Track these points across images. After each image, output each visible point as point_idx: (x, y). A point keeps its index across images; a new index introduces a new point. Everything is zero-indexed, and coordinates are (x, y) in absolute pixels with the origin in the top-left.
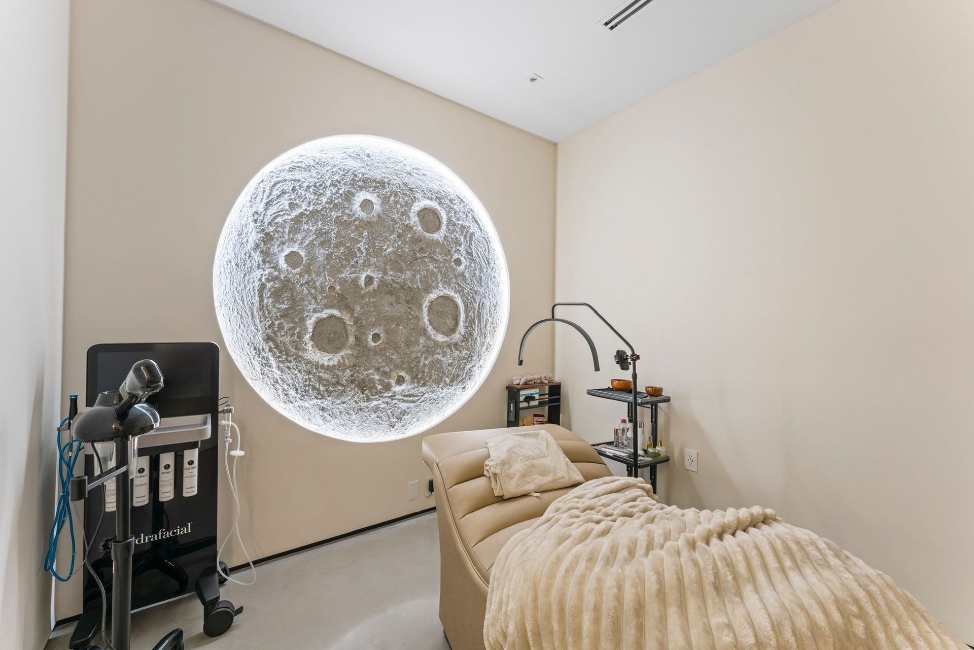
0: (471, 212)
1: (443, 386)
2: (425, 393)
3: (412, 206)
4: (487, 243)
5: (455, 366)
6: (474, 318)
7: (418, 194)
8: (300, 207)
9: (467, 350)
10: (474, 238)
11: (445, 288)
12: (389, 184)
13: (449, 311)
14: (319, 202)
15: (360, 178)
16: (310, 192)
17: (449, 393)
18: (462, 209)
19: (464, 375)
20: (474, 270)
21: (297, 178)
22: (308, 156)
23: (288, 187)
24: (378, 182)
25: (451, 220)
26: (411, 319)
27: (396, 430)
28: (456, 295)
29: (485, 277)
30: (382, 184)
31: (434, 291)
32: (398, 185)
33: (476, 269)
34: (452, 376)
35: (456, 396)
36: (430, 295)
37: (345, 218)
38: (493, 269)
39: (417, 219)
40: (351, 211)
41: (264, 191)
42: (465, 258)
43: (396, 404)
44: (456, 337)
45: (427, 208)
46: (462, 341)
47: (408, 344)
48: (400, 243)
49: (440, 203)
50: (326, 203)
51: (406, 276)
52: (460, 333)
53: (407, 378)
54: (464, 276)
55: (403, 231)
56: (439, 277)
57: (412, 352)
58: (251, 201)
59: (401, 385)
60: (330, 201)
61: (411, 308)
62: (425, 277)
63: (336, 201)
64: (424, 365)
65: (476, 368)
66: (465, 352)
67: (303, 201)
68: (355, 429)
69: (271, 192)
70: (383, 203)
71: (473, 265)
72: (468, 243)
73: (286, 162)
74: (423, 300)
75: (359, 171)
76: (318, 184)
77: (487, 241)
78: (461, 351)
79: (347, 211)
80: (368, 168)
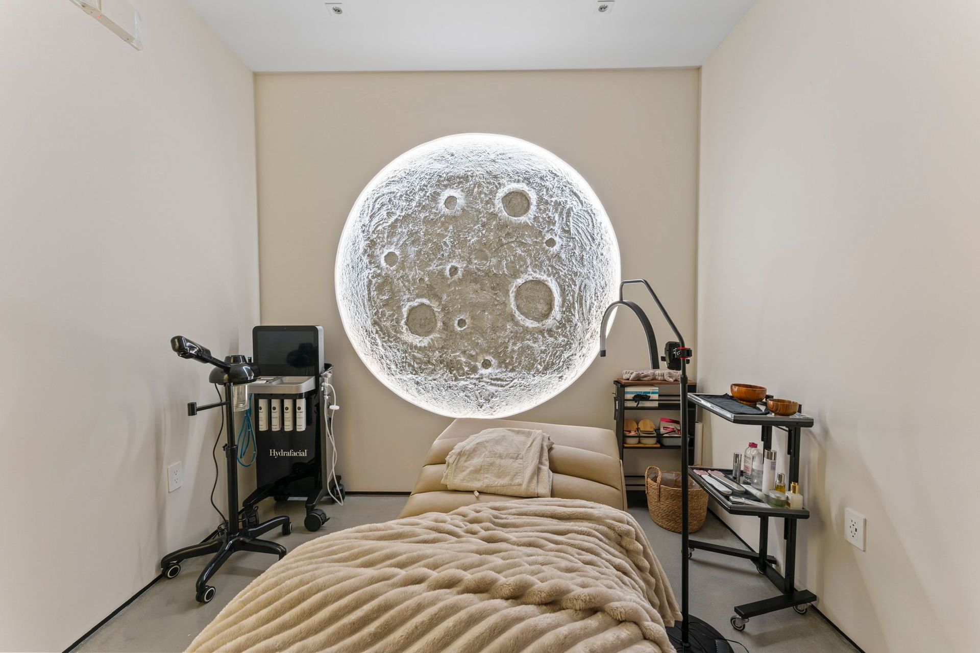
0: (568, 185)
1: (535, 373)
2: (514, 379)
3: (497, 192)
4: (591, 216)
5: (549, 353)
6: (574, 303)
7: (503, 180)
8: (395, 214)
9: (564, 336)
10: (572, 213)
11: (535, 272)
12: (472, 177)
13: (540, 296)
14: (410, 207)
15: (445, 178)
16: (402, 200)
17: (543, 381)
18: (556, 184)
19: (561, 364)
20: (572, 249)
21: (392, 190)
22: (400, 170)
23: (385, 199)
24: (462, 178)
25: (542, 199)
26: (497, 305)
27: (484, 410)
28: (549, 279)
29: (588, 256)
30: (466, 178)
31: (522, 276)
32: (482, 176)
33: (575, 248)
34: (546, 364)
35: (551, 385)
36: (518, 280)
37: (432, 217)
38: (599, 245)
39: (501, 205)
40: (437, 210)
41: (369, 207)
42: (560, 237)
43: (484, 386)
44: (550, 322)
45: (513, 192)
46: (558, 328)
47: (494, 329)
48: (484, 232)
49: (529, 184)
50: (415, 207)
51: (491, 263)
52: (555, 319)
53: (494, 362)
54: (560, 258)
55: (488, 219)
56: (529, 261)
57: (499, 337)
58: (360, 217)
59: (487, 368)
60: (419, 204)
61: (496, 294)
62: (512, 262)
63: (424, 203)
64: (513, 351)
65: (577, 357)
66: (561, 339)
67: (397, 209)
68: (445, 403)
69: (374, 206)
70: (466, 196)
71: (571, 244)
72: (565, 219)
73: (384, 180)
74: (510, 286)
75: (443, 172)
76: (408, 192)
77: (591, 214)
78: (556, 338)
79: (434, 210)
80: (452, 167)
